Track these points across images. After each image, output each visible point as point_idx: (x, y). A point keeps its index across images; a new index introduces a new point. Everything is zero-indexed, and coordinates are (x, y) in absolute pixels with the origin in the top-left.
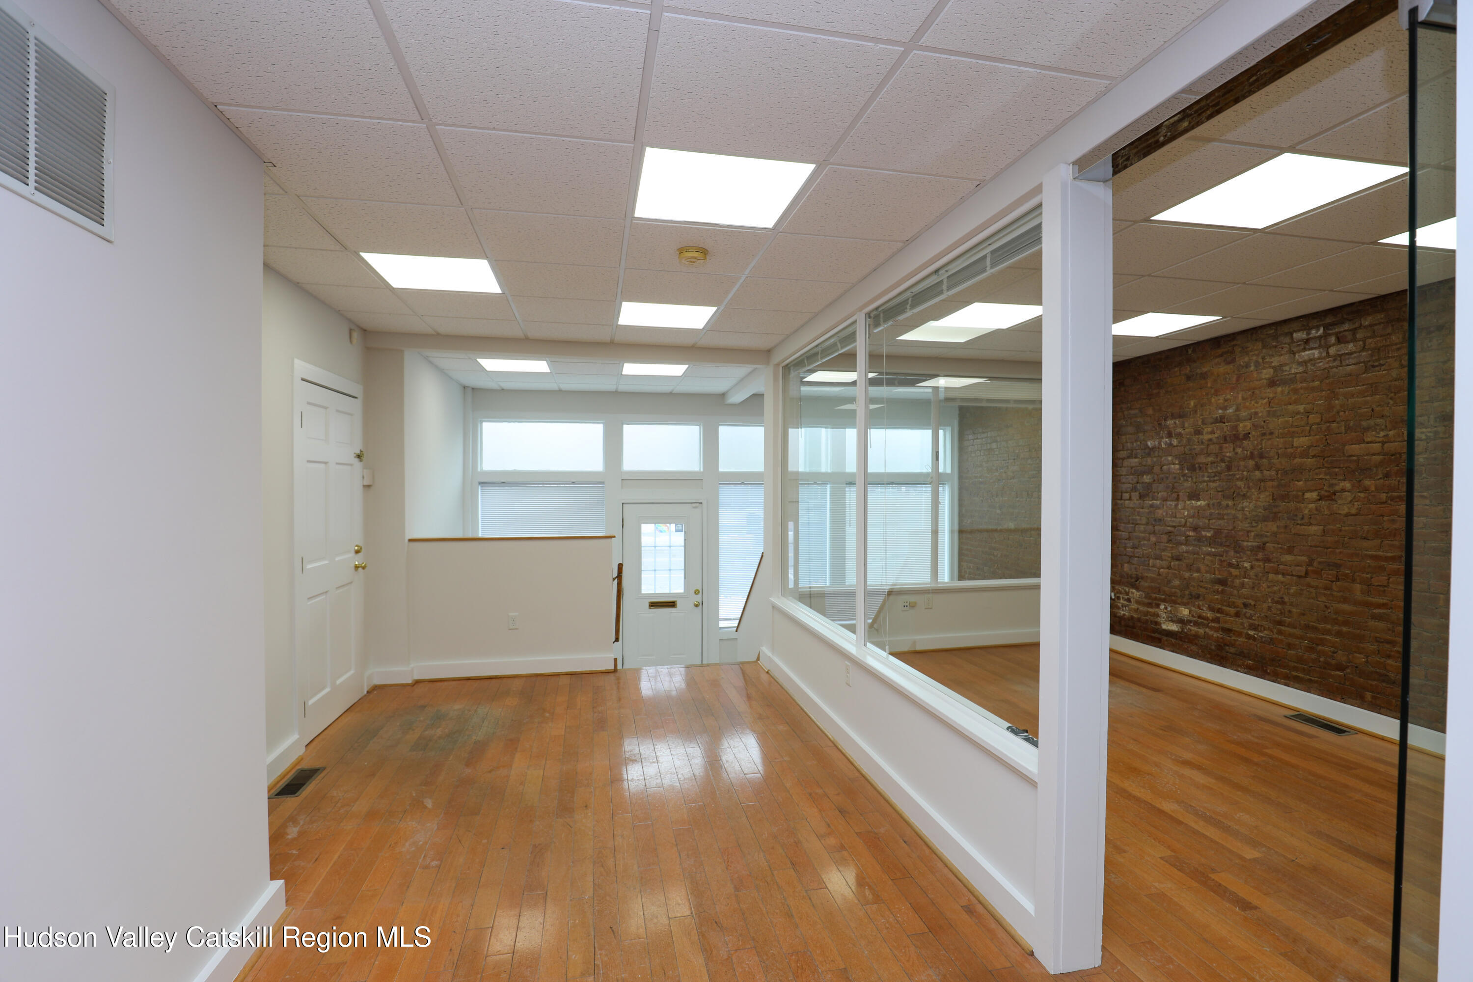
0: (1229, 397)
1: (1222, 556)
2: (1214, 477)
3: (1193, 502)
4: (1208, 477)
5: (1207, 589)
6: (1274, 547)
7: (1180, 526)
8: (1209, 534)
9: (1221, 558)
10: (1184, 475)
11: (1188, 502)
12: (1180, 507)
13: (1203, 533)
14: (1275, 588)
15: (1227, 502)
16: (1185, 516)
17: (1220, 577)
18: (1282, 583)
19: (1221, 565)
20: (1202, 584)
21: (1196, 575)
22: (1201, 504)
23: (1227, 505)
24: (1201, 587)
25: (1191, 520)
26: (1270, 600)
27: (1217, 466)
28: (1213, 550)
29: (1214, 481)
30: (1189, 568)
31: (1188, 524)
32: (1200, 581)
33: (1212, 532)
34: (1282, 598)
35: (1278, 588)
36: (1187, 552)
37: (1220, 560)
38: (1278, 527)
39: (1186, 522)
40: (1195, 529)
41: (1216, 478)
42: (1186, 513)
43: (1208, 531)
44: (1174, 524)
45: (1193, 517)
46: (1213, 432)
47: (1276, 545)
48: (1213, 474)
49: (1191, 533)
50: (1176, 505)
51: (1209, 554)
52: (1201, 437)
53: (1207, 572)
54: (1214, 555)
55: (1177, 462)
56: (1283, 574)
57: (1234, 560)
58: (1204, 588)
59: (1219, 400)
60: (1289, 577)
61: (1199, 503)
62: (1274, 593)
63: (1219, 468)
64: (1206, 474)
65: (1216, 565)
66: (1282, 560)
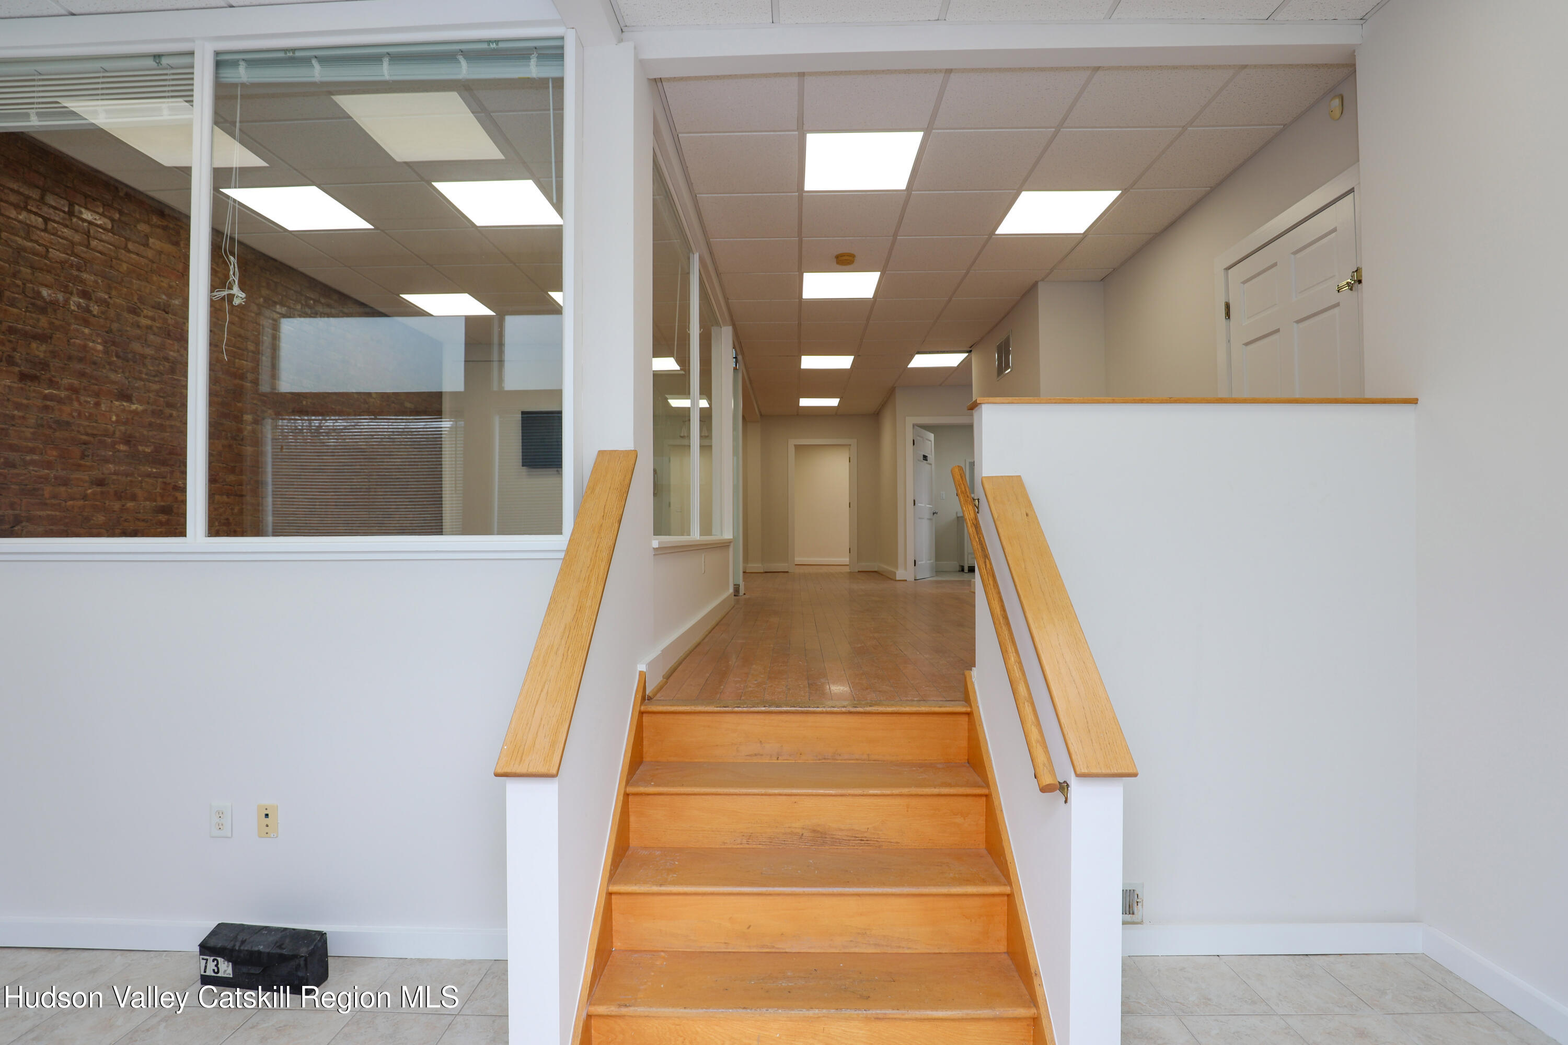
0: (173, 284)
1: (165, 477)
2: (154, 376)
3: (125, 404)
4: (146, 374)
5: (147, 522)
6: (220, 467)
7: (105, 436)
8: (148, 450)
9: (165, 480)
10: (110, 364)
11: (117, 403)
12: (103, 407)
13: (140, 448)
14: (222, 510)
15: (171, 412)
16: (112, 422)
17: (162, 504)
18: (227, 503)
19: (164, 489)
20: (139, 516)
21: (130, 504)
22: (137, 408)
23: (171, 415)
24: (138, 520)
25: (122, 428)
26: (217, 524)
27: (160, 364)
28: (154, 470)
29: (155, 382)
30: (119, 496)
31: (118, 434)
32: (137, 513)
33: (152, 447)
34: (227, 519)
35: (224, 509)
36: (115, 473)
37: (165, 483)
38: (223, 446)
39: (114, 433)
40: (128, 440)
41: (156, 379)
42: (114, 418)
43: (146, 446)
44: (95, 432)
45: (125, 424)
46: (153, 319)
47: (221, 465)
48: (153, 373)
49: (122, 447)
50: (97, 404)
51: (149, 475)
52: (136, 318)
53: (146, 499)
54: (156, 476)
55: (99, 341)
56: (228, 495)
57: (180, 483)
58: (143, 520)
59: (162, 281)
60: (232, 497)
61: (134, 407)
62: (221, 515)
63: (161, 367)
64: (144, 370)
65: (158, 490)
66: (227, 480)
